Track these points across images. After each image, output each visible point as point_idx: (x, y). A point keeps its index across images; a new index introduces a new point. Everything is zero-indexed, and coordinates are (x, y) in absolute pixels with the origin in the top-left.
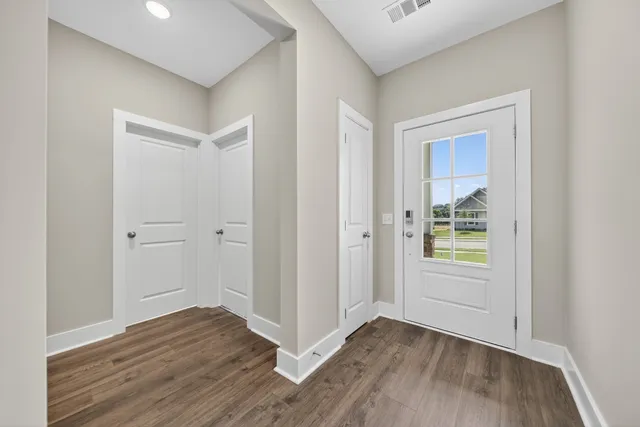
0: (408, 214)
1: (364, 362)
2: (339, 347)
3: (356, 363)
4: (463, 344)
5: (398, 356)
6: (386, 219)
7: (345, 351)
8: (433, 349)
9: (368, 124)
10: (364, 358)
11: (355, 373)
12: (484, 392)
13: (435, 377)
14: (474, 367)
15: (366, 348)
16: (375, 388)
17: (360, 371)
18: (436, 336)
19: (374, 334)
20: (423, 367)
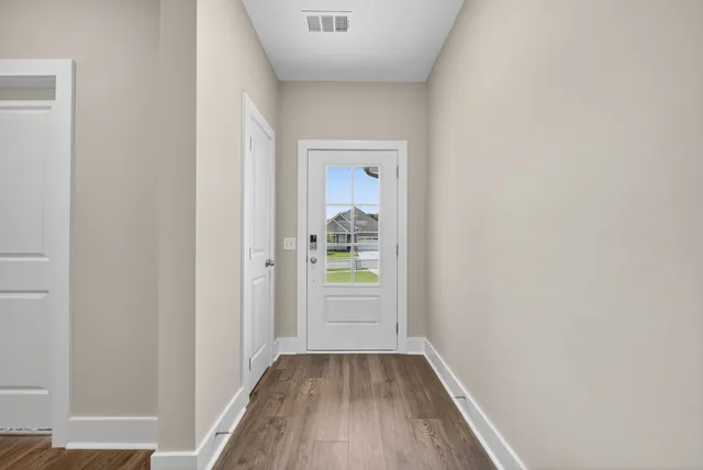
0: (313, 239)
1: (280, 415)
2: (244, 410)
3: (271, 422)
4: (362, 359)
5: (313, 392)
6: (288, 244)
7: (252, 413)
8: (341, 372)
9: (271, 133)
10: (279, 410)
11: (275, 432)
12: (390, 396)
13: (352, 399)
14: (376, 376)
15: (278, 396)
16: (302, 439)
17: (279, 428)
18: (340, 358)
19: (281, 378)
20: (340, 393)
